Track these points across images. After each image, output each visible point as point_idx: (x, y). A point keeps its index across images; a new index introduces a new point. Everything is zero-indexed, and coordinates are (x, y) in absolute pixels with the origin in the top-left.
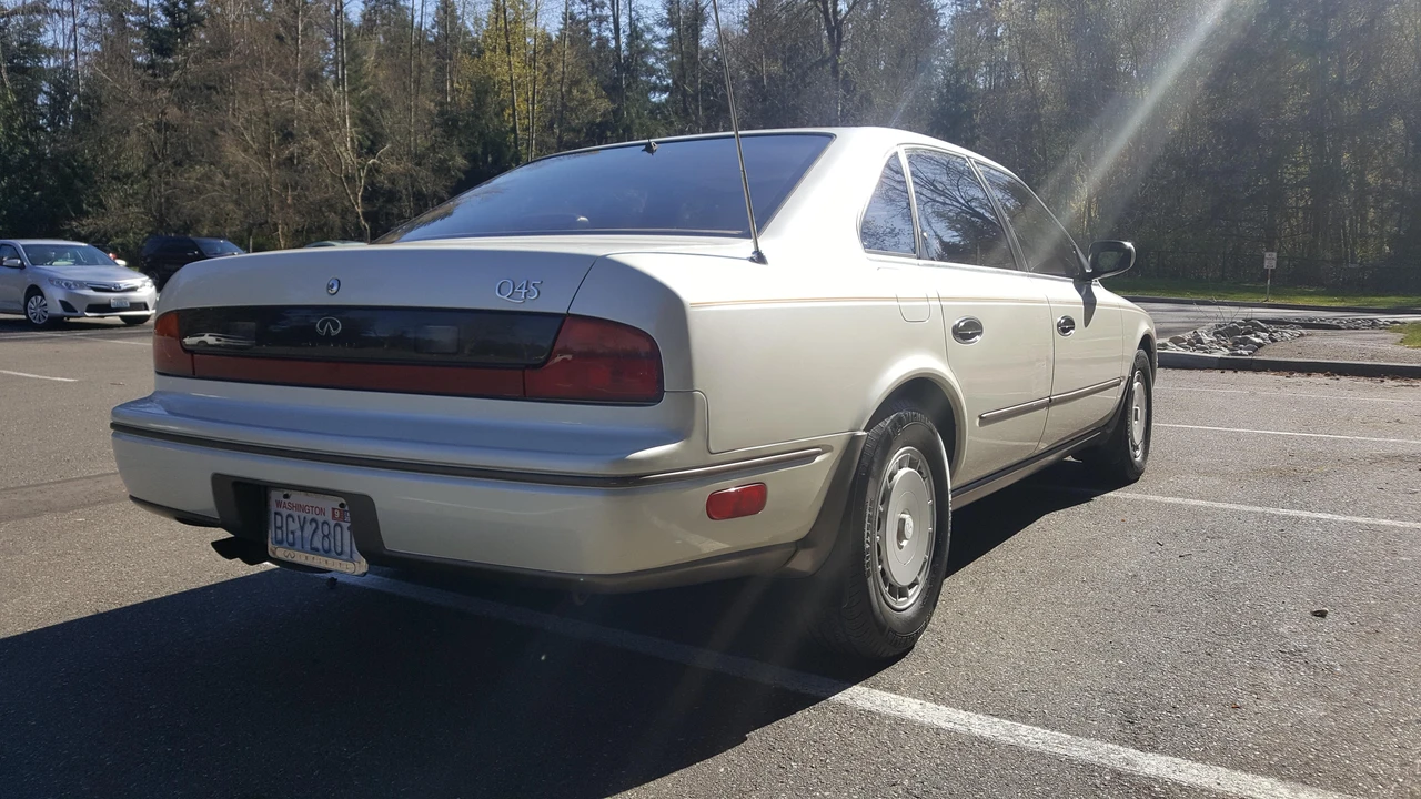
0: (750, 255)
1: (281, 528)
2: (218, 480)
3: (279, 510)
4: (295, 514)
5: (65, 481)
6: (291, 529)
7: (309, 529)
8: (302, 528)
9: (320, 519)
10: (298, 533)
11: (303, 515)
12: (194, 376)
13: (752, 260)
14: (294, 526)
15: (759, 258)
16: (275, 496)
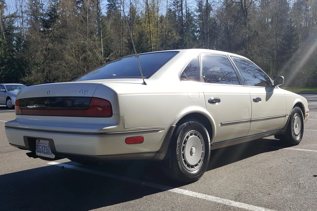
0: (142, 83)
1: (38, 148)
2: (25, 137)
3: (38, 144)
4: (41, 145)
5: (6, 146)
6: (40, 148)
7: (44, 148)
8: (42, 148)
9: (46, 146)
10: (42, 149)
11: (42, 145)
12: (22, 114)
13: (143, 84)
14: (41, 148)
15: (145, 83)
16: (37, 141)
